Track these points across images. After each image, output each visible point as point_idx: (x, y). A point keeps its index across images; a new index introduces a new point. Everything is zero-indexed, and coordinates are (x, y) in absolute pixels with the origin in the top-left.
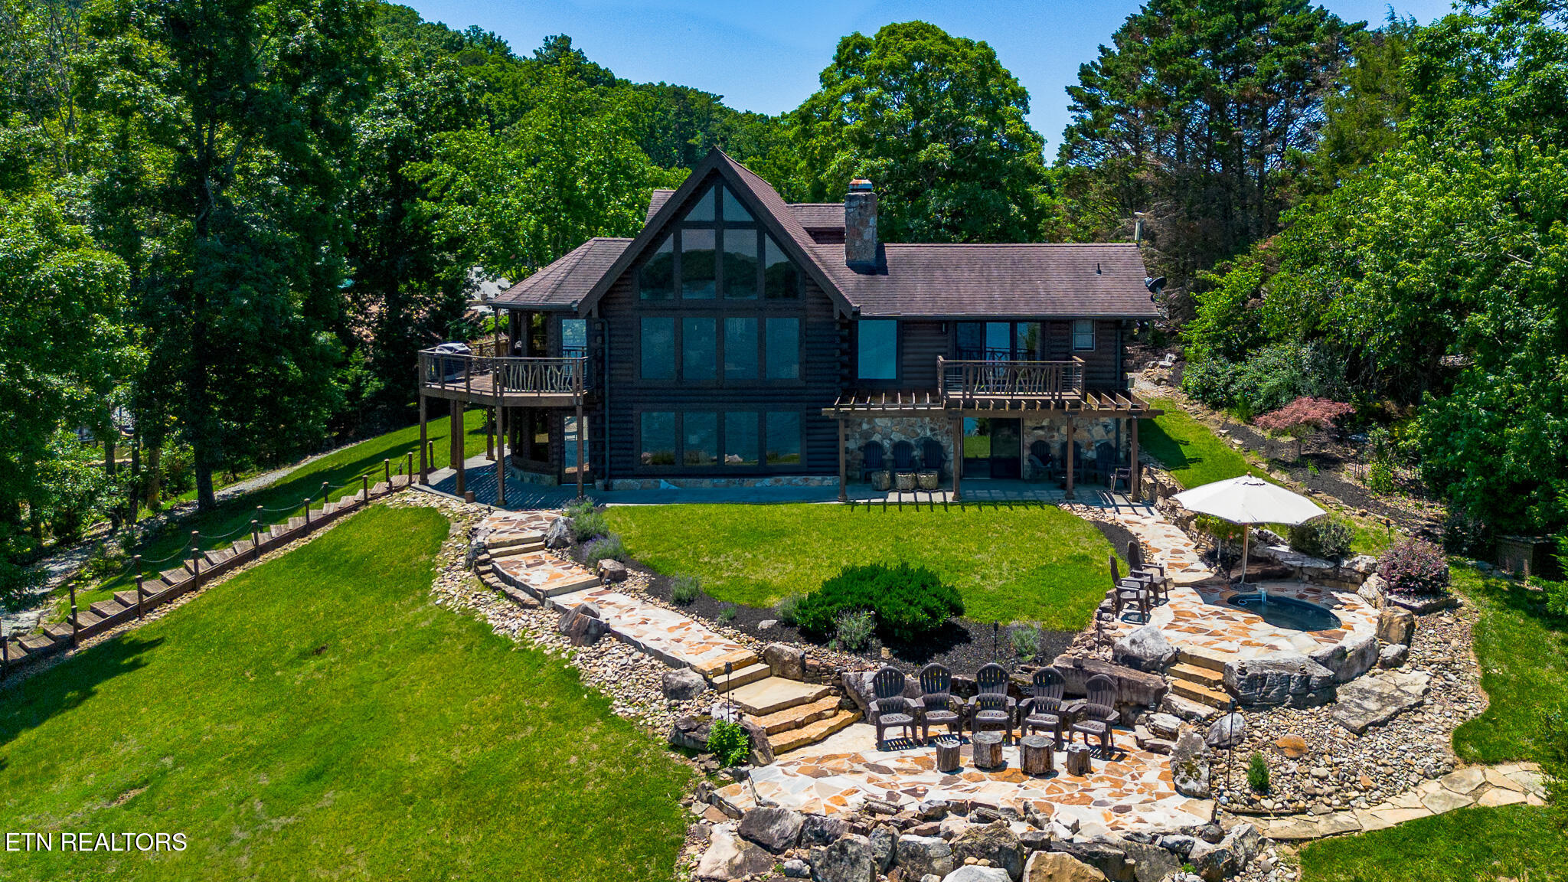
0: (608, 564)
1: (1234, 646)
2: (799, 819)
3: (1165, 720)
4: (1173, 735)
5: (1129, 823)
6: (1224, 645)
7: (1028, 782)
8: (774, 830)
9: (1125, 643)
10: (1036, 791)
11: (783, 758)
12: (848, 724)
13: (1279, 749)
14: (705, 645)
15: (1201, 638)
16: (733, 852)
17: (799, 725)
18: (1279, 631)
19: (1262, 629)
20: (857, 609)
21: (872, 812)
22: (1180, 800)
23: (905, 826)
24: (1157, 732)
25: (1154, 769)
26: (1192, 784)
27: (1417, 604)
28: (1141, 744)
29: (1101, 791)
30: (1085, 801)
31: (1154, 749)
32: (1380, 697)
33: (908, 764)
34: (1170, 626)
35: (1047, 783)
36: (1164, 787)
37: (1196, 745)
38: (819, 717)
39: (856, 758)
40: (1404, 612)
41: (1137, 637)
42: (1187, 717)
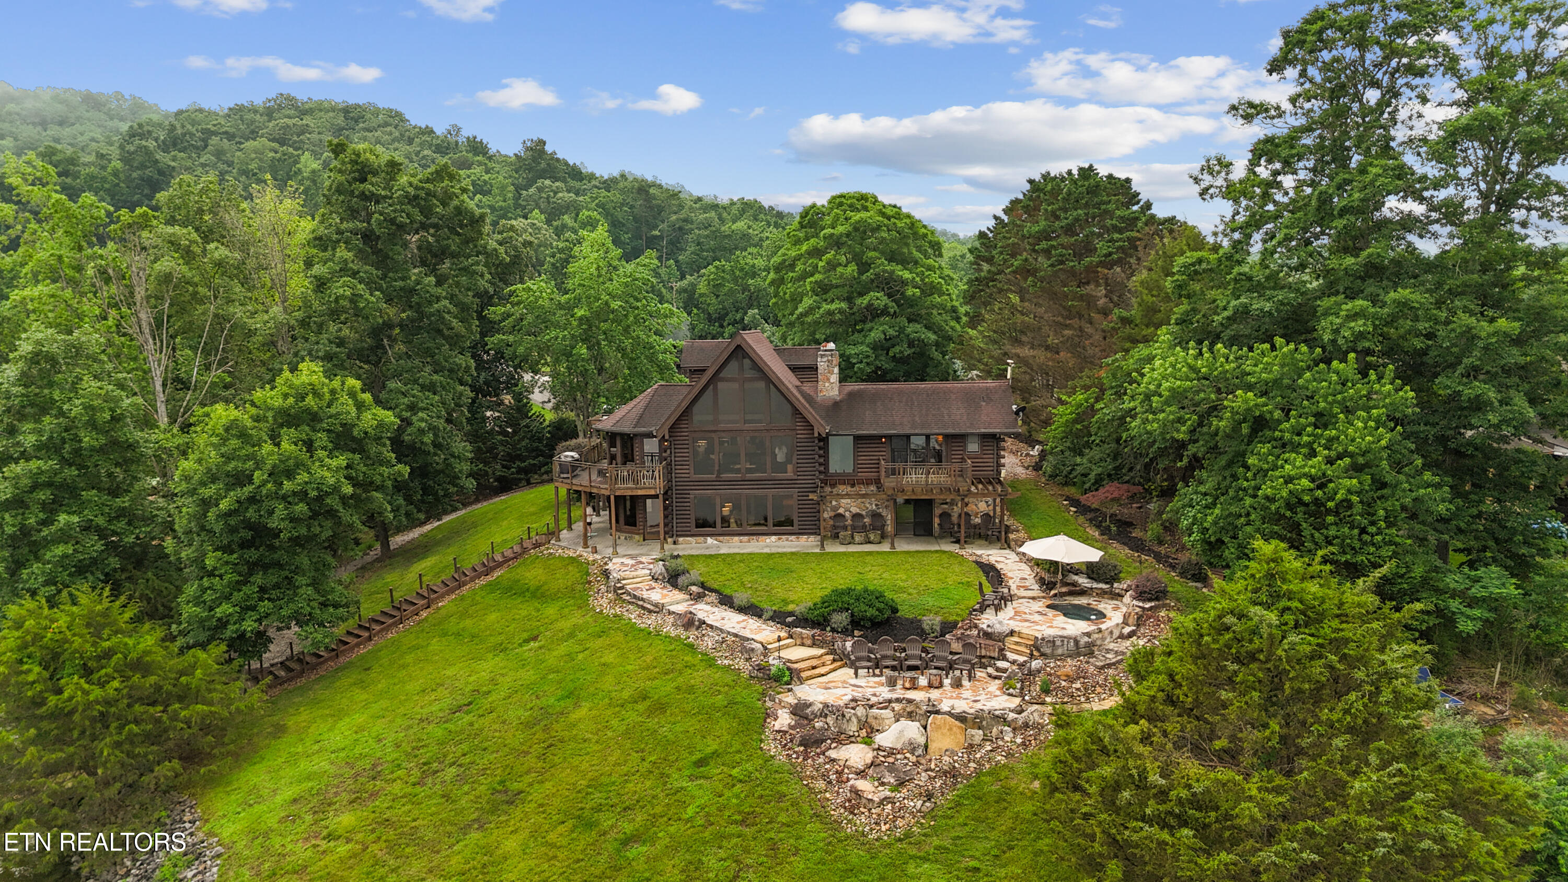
0: (694, 589)
1: (1044, 627)
2: (821, 706)
3: (1001, 664)
4: (1005, 670)
5: (979, 706)
6: (1038, 627)
7: (932, 690)
8: (808, 711)
9: (984, 626)
10: (935, 694)
11: (809, 682)
12: (840, 667)
13: (1059, 677)
14: (760, 630)
15: (1027, 624)
16: (789, 721)
17: (814, 668)
18: (1070, 620)
19: (1061, 620)
20: (842, 610)
21: (856, 701)
22: (1006, 697)
23: (871, 707)
24: (998, 669)
25: (994, 686)
26: (1011, 691)
27: (1148, 605)
28: (990, 676)
29: (967, 694)
30: (958, 698)
31: (995, 678)
32: (1116, 652)
33: (871, 684)
34: (1011, 619)
35: (940, 691)
36: (998, 693)
37: (1017, 674)
38: (824, 665)
39: (844, 682)
40: (1138, 610)
41: (990, 623)
42: (1013, 662)
